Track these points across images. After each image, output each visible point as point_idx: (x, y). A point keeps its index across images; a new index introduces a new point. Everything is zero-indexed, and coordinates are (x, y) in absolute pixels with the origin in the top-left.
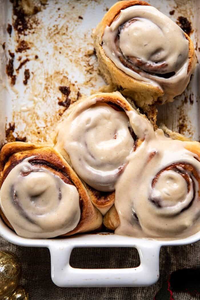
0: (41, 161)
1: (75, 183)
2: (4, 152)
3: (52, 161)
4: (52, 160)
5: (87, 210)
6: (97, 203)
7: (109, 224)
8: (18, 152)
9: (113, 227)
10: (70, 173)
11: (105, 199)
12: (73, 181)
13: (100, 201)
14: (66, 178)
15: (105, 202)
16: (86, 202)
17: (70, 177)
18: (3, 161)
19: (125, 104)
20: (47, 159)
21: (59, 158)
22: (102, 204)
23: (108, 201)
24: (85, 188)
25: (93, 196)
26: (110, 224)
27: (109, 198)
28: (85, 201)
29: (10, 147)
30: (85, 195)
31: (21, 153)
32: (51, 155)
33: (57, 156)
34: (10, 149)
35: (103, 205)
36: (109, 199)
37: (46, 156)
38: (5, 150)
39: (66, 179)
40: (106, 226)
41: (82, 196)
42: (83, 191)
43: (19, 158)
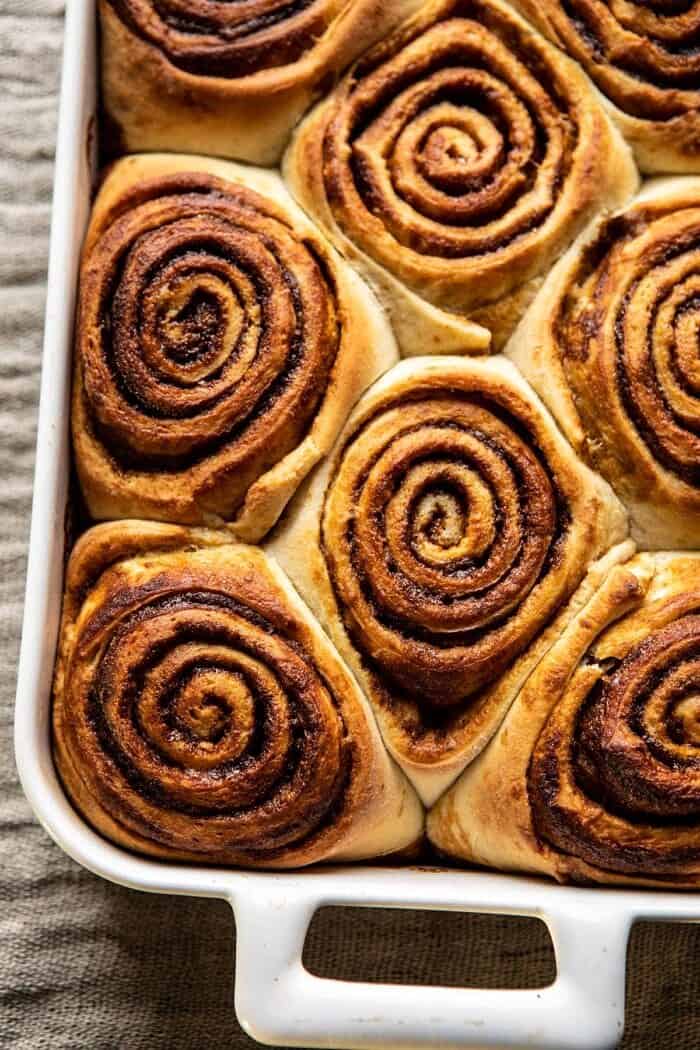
0: (213, 595)
1: (329, 679)
2: (82, 557)
3: (251, 598)
4: (250, 595)
5: (366, 781)
6: (409, 753)
7: (452, 836)
8: (133, 556)
9: (465, 847)
10: (312, 645)
11: (437, 741)
12: (322, 672)
13: (419, 748)
14: (298, 659)
15: (439, 753)
16: (366, 750)
17: (312, 658)
18: (77, 587)
19: (528, 406)
20: (233, 592)
21: (277, 590)
22: (430, 758)
23: (450, 750)
24: (367, 698)
25: (396, 729)
26: (457, 837)
27: (455, 738)
28: (361, 746)
29: (105, 539)
30: (364, 727)
31: (144, 561)
32: (248, 578)
33: (270, 584)
34: (105, 546)
35: (433, 762)
36: (453, 743)
37: (234, 580)
38: (87, 551)
39: (297, 664)
40: (440, 845)
41: (351, 728)
42: (358, 708)
43: (139, 579)
